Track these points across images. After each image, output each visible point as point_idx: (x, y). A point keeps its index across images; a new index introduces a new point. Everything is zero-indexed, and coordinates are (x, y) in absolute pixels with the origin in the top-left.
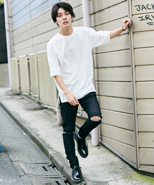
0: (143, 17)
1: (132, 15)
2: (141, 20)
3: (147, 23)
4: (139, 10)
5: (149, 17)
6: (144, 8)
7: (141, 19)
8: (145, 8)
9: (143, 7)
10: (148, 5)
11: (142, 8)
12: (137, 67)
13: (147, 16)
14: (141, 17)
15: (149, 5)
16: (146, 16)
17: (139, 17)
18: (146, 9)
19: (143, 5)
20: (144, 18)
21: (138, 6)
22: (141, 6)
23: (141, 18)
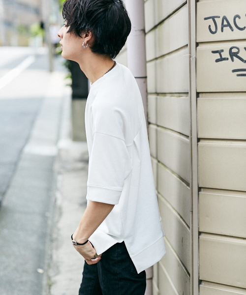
0: (222, 51)
1: (197, 44)
2: (217, 61)
3: (234, 71)
4: (213, 29)
5: (238, 53)
6: (226, 26)
7: (217, 56)
8: (229, 25)
9: (226, 23)
10: (237, 19)
11: (223, 26)
12: (202, 193)
13: (234, 50)
14: (219, 52)
15: (239, 18)
16: (231, 49)
17: (214, 52)
18: (231, 28)
19: (225, 18)
20: (226, 54)
21: (213, 18)
22: (221, 19)
23: (218, 54)
